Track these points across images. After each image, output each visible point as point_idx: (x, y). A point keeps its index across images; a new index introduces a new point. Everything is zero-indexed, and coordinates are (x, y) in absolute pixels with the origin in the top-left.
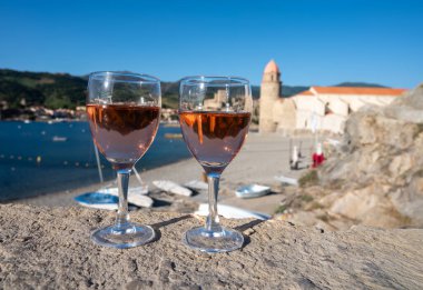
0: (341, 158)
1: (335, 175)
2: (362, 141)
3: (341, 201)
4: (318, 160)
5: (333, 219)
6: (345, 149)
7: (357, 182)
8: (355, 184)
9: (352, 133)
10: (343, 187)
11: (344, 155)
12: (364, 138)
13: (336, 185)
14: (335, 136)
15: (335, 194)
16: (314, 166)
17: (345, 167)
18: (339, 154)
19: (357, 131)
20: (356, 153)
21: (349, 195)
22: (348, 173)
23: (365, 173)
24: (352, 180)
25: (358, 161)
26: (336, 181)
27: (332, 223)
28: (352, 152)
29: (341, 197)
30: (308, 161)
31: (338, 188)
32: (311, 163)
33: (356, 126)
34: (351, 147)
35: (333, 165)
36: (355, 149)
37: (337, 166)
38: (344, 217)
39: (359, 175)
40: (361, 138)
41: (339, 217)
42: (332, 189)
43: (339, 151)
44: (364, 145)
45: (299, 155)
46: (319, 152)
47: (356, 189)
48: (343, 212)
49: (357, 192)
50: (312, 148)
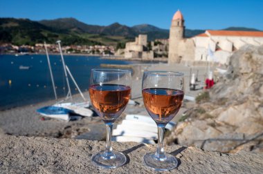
0: (226, 83)
1: (222, 95)
2: (241, 71)
3: (225, 113)
4: (210, 84)
5: (219, 125)
6: (229, 76)
7: (236, 100)
8: (235, 101)
9: (234, 65)
10: (227, 103)
11: (228, 81)
12: (243, 69)
13: (222, 102)
14: (222, 66)
15: (221, 108)
16: (207, 88)
17: (229, 89)
18: (225, 80)
19: (238, 64)
20: (237, 80)
21: (231, 109)
22: (231, 94)
23: (243, 94)
24: (233, 99)
25: (238, 85)
26: (222, 99)
27: (218, 128)
28: (234, 79)
29: (225, 110)
30: (202, 84)
31: (223, 104)
32: (205, 86)
33: (238, 60)
34: (233, 75)
35: (221, 87)
36: (236, 76)
37: (223, 89)
38: (227, 124)
39: (238, 95)
40: (241, 69)
41: (223, 124)
42: (219, 105)
43: (225, 78)
44: (242, 74)
45: (196, 80)
46: (210, 78)
47: (236, 105)
48: (226, 121)
49: (236, 107)
50: (206, 75)
